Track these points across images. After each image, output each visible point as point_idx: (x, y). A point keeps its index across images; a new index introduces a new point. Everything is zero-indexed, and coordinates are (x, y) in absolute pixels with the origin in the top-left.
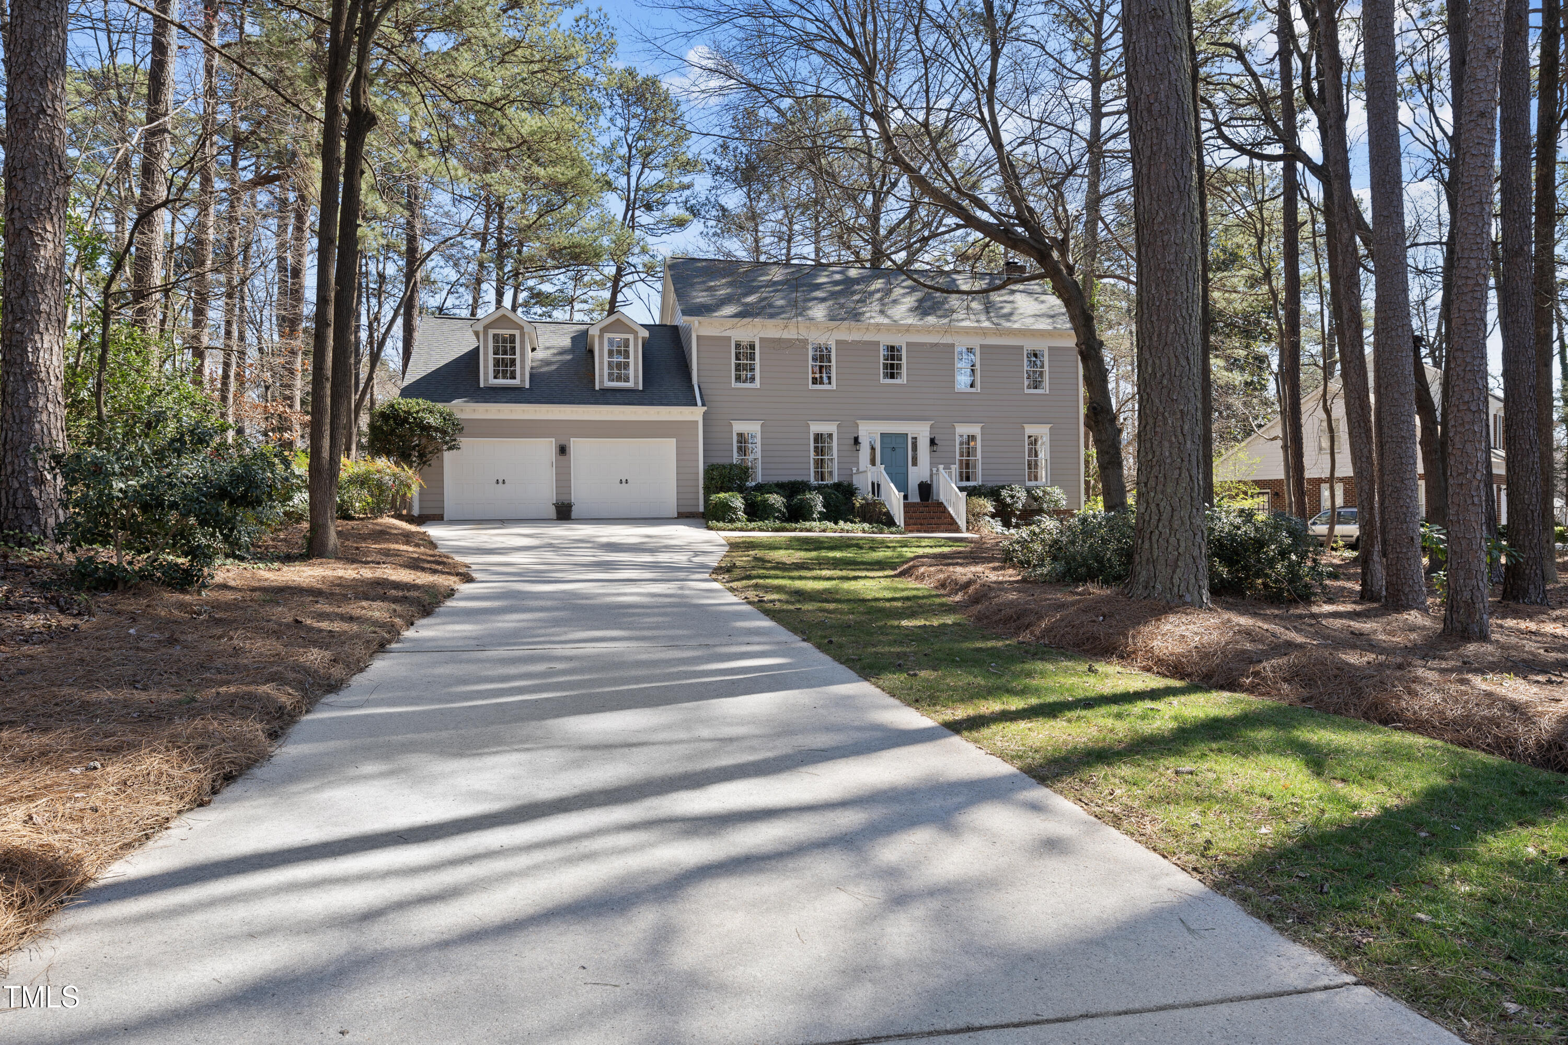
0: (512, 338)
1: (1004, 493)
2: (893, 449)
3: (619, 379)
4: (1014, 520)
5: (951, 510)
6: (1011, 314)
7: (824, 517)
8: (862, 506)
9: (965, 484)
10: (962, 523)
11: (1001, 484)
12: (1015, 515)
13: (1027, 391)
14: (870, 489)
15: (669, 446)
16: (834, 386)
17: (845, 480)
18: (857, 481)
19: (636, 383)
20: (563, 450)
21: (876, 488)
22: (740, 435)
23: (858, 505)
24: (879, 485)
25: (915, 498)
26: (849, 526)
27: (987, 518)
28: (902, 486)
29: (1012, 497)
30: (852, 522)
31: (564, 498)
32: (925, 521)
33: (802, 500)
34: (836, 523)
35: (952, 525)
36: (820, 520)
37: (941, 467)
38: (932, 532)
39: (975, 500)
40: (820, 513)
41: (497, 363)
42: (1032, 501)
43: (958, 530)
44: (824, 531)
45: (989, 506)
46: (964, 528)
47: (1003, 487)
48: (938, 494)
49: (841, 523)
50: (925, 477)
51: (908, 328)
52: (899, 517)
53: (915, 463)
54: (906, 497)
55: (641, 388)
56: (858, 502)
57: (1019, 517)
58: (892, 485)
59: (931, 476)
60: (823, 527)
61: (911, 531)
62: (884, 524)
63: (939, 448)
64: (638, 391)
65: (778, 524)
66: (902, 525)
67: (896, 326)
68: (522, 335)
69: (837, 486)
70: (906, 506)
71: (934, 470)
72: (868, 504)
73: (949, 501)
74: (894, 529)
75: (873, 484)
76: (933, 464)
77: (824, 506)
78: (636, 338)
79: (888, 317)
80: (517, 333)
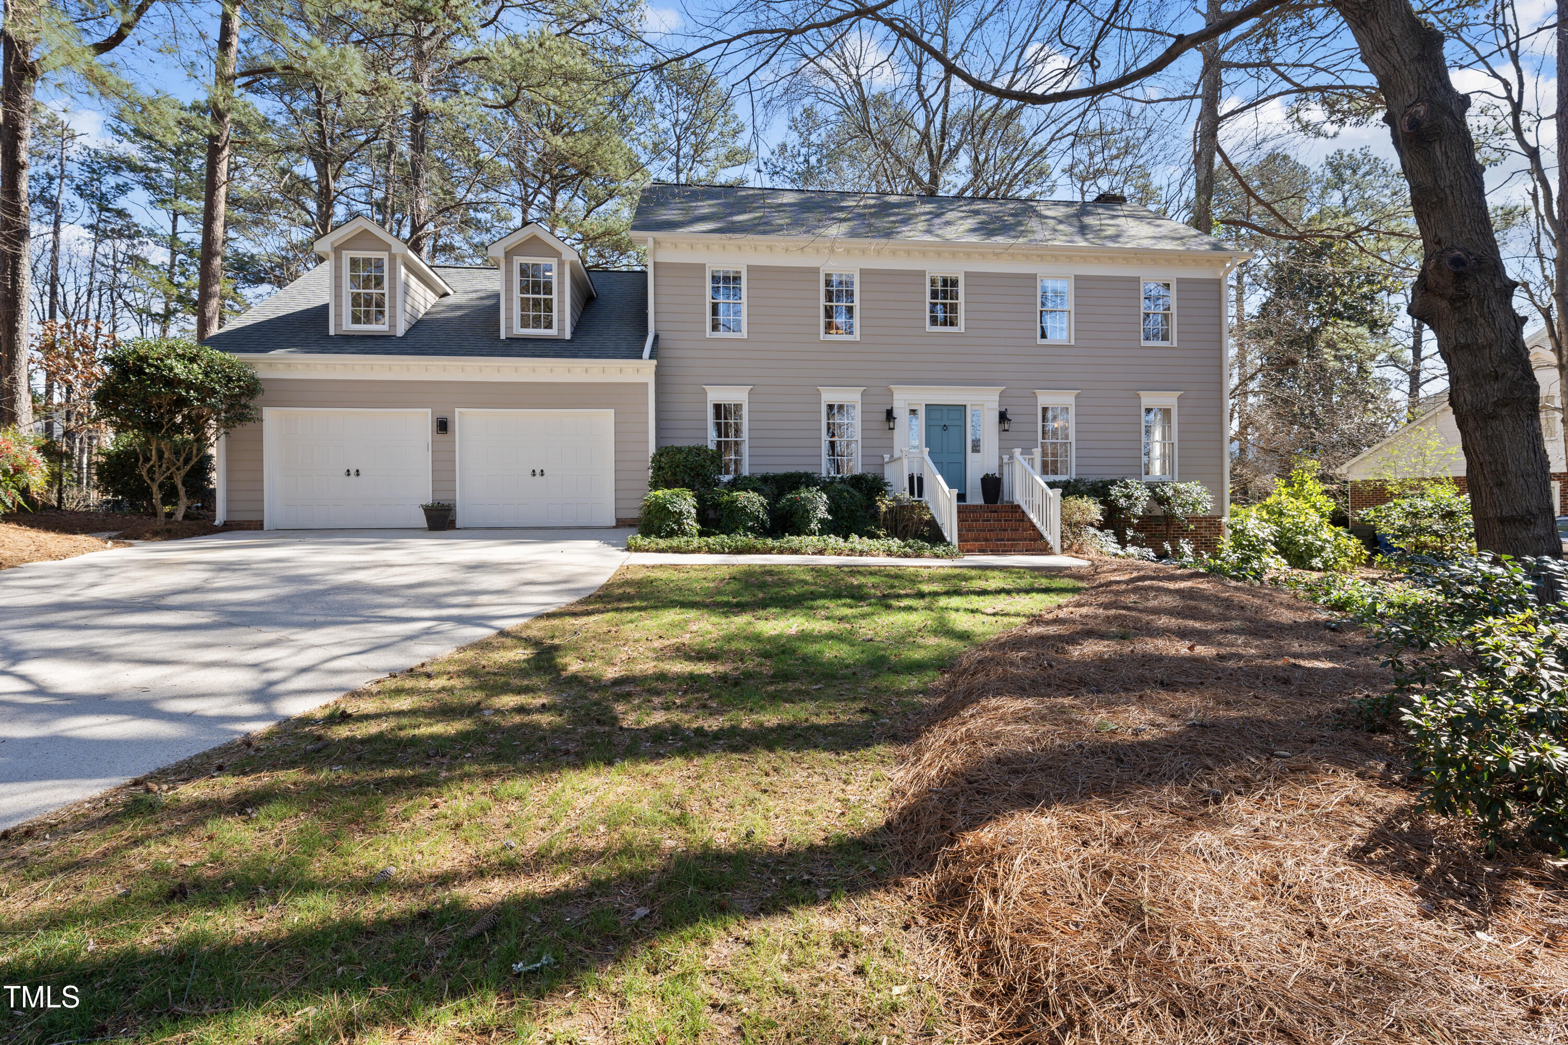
0: (379, 265)
1: (1115, 491)
2: (945, 427)
3: (537, 323)
4: (1130, 533)
5: (1033, 517)
6: (1118, 236)
7: (827, 528)
8: (891, 510)
9: (1052, 478)
10: (1053, 538)
11: (1107, 478)
12: (1131, 525)
13: (1144, 343)
14: (907, 485)
15: (605, 418)
16: (857, 336)
17: (871, 471)
18: (889, 474)
19: (561, 329)
20: (443, 426)
21: (917, 484)
22: (717, 407)
23: (883, 508)
24: (920, 480)
25: (976, 498)
26: (866, 543)
27: (1092, 530)
28: (956, 479)
29: (1128, 497)
30: (872, 536)
31: (444, 498)
32: (993, 535)
33: (793, 502)
34: (846, 538)
35: (1038, 544)
36: (822, 532)
37: (1017, 452)
38: (1005, 551)
39: (1073, 501)
40: (821, 521)
41: (356, 299)
42: (1155, 504)
43: (1045, 550)
44: (821, 552)
45: (1093, 510)
46: (1057, 548)
47: (1113, 482)
48: (1012, 493)
49: (854, 538)
50: (992, 468)
51: (968, 252)
52: (950, 529)
53: (976, 449)
54: (961, 497)
55: (568, 336)
56: (884, 505)
57: (1137, 529)
58: (939, 478)
59: (1001, 466)
60: (821, 545)
61: (970, 551)
62: (923, 538)
63: (1013, 426)
64: (564, 340)
65: (751, 539)
66: (955, 541)
67: (951, 249)
68: (393, 258)
69: (857, 481)
70: (960, 511)
71: (1006, 458)
72: (903, 507)
73: (1031, 504)
74: (940, 549)
75: (911, 478)
76: (1006, 449)
77: (830, 511)
78: (561, 264)
79: (937, 236)
80: (384, 255)
